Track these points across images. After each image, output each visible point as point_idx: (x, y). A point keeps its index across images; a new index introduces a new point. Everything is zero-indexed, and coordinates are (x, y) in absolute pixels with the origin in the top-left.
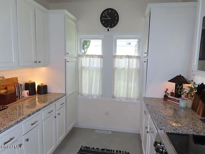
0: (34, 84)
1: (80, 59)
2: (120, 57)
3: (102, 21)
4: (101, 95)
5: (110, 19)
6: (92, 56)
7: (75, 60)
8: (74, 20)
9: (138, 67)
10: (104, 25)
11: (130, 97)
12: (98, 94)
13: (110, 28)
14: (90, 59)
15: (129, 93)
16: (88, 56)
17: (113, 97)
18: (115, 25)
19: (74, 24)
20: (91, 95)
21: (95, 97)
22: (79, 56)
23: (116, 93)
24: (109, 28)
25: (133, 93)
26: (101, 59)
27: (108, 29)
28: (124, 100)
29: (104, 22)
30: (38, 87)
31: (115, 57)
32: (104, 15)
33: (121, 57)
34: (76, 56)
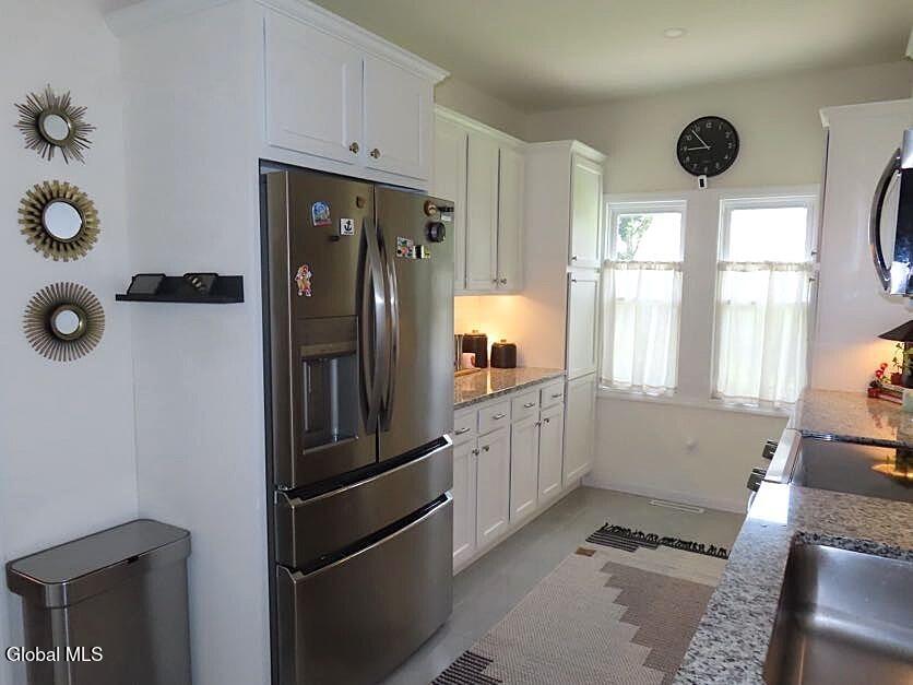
0: (483, 340)
1: (609, 273)
2: (742, 267)
3: (681, 156)
4: (672, 386)
5: (708, 147)
6: (649, 266)
7: (596, 276)
8: (593, 161)
9: (804, 300)
10: (687, 168)
11: (771, 399)
12: (663, 384)
13: (708, 176)
14: (640, 273)
15: (772, 384)
16: (637, 266)
17: (714, 396)
18: (726, 165)
19: (594, 172)
20: (641, 386)
21: (654, 393)
22: (606, 264)
23: (723, 383)
24: (704, 177)
25: (786, 388)
26: (678, 273)
27: (702, 181)
28: (753, 407)
29: (688, 158)
30: (494, 347)
31: (722, 266)
32: (689, 138)
33: (744, 266)
34: (599, 266)
